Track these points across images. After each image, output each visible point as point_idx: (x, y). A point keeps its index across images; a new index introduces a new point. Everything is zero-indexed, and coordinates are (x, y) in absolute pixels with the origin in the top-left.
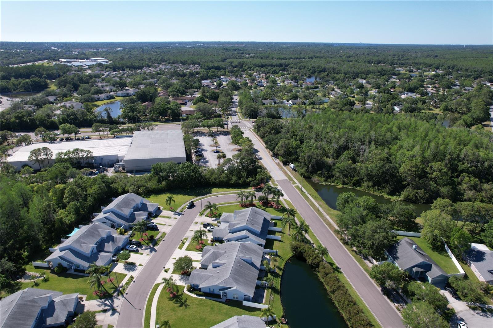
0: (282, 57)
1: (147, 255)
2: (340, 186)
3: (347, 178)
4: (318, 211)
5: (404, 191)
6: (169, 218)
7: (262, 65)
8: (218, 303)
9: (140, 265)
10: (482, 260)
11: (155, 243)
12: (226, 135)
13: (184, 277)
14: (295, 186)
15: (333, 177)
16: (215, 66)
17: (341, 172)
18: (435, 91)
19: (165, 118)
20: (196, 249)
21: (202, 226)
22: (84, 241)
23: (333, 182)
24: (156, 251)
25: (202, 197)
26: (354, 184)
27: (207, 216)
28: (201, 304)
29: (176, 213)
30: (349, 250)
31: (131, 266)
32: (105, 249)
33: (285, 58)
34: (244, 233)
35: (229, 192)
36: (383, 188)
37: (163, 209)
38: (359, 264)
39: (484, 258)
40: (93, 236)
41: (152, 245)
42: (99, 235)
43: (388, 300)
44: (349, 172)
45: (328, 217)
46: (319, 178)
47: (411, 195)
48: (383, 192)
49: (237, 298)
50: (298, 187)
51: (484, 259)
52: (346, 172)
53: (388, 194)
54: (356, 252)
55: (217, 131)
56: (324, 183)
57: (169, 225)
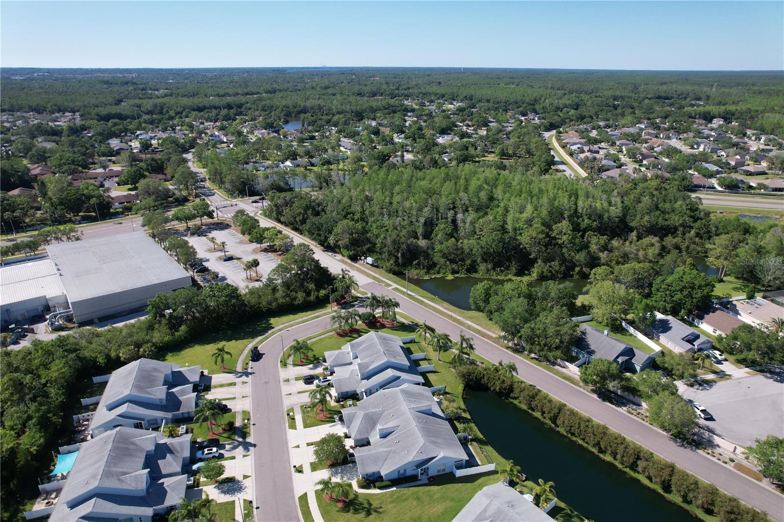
0: (221, 93)
1: (244, 456)
2: (450, 277)
3: (457, 263)
4: (450, 317)
5: (534, 268)
6: (233, 384)
7: (199, 107)
8: (421, 488)
9: (245, 477)
10: (669, 328)
11: (243, 432)
12: (223, 229)
13: (337, 470)
14: (392, 289)
15: (435, 266)
16: (112, 114)
17: (444, 256)
18: (473, 130)
19: (80, 214)
20: (322, 421)
21: (301, 382)
22: (120, 470)
23: (438, 273)
24: (255, 446)
25: (263, 337)
26: (469, 271)
27: (295, 365)
28: (397, 500)
29: (239, 374)
30: (527, 359)
31: (230, 484)
32: (164, 472)
33: (228, 94)
34: (390, 373)
35: (301, 320)
36: (508, 268)
37: (209, 373)
38: (551, 374)
39: (670, 325)
40: (130, 455)
41: (239, 436)
42: (140, 449)
43: (613, 406)
44: (457, 255)
45: (469, 323)
46: (417, 271)
47: (545, 270)
48: (508, 274)
49: (444, 470)
50: (396, 289)
51: (671, 327)
52: (453, 255)
53: (515, 275)
54: (537, 359)
55: (202, 225)
56: (427, 277)
57: (243, 397)
